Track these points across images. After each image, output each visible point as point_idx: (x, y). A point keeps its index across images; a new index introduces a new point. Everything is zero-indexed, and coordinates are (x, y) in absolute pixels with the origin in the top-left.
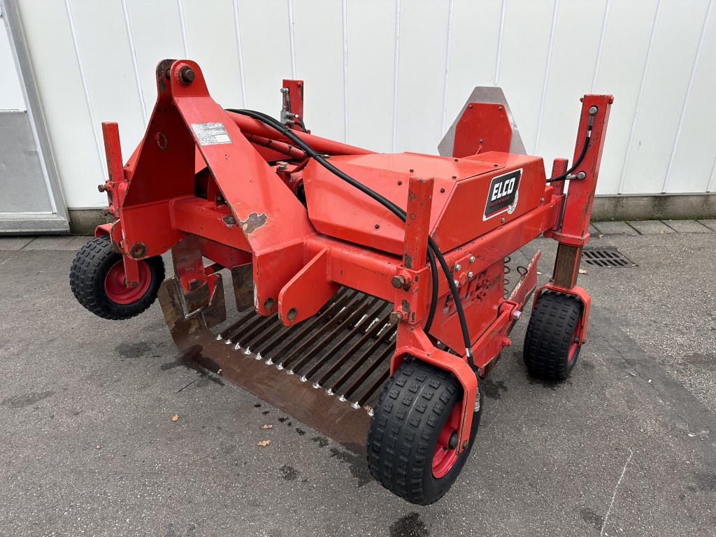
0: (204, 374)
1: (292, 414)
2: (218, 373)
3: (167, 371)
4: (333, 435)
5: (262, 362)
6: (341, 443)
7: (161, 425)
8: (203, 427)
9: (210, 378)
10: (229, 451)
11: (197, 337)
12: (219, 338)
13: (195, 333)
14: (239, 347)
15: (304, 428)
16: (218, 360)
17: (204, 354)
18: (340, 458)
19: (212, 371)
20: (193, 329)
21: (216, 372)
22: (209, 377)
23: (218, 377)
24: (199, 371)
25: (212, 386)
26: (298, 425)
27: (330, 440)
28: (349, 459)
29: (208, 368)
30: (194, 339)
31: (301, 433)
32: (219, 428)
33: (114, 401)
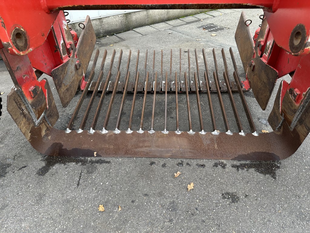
0: (84, 163)
1: (182, 157)
2: (95, 155)
3: (47, 174)
4: (222, 157)
5: (123, 134)
6: (232, 160)
7: (94, 221)
8: (133, 202)
9: (92, 162)
10: (173, 207)
11: (49, 138)
12: (68, 131)
13: (47, 135)
14: (94, 131)
15: (201, 162)
16: (85, 146)
17: (68, 146)
18: (244, 169)
19: (88, 156)
20: (43, 133)
21: (94, 156)
22: (90, 162)
23: (98, 159)
24: (77, 162)
25: (101, 168)
26: (194, 162)
27: (225, 162)
28: (250, 166)
29: (82, 156)
30: (49, 140)
31: (203, 166)
32: (146, 195)
33: (22, 228)
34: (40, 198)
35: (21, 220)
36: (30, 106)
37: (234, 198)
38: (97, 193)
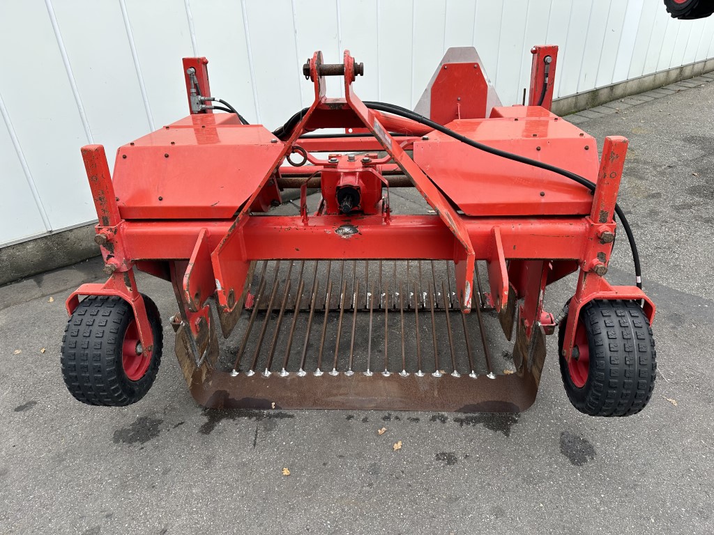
0: (259, 417)
1: (389, 409)
2: (274, 407)
3: (212, 432)
4: (443, 408)
5: (310, 376)
6: (456, 411)
7: (278, 486)
8: (324, 464)
9: (270, 416)
10: (375, 470)
11: (210, 383)
12: (235, 374)
13: (207, 380)
14: (270, 373)
15: (414, 415)
16: (260, 395)
17: (236, 395)
18: (469, 424)
19: (264, 409)
20: (204, 377)
21: (271, 408)
22: (267, 416)
23: (277, 411)
24: (250, 416)
25: (282, 424)
26: (405, 415)
27: (446, 414)
28: (477, 420)
29: (257, 408)
30: (211, 387)
31: (417, 420)
32: (341, 456)
33: (193, 494)
34: (209, 461)
35: (190, 486)
36: (195, 344)
37: (450, 459)
38: (280, 454)
